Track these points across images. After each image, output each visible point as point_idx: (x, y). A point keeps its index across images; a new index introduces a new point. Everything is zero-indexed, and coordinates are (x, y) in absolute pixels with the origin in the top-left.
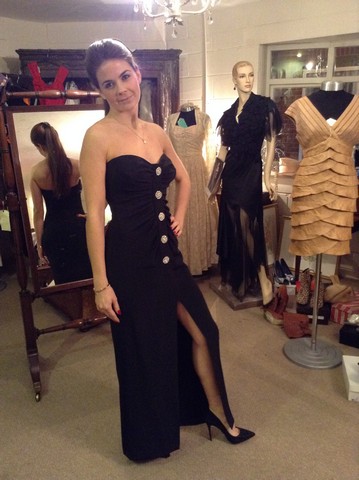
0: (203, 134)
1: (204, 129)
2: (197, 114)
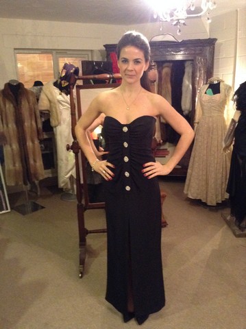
0: (225, 100)
1: (226, 96)
2: (222, 86)
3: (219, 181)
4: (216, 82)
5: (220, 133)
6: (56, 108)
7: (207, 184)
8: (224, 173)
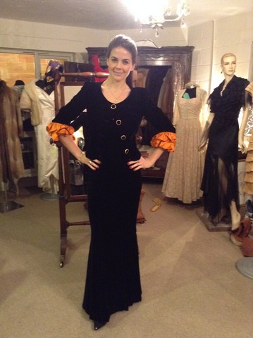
3: (194, 181)
4: (192, 87)
5: (196, 135)
6: (37, 107)
7: (183, 183)
8: (199, 173)
